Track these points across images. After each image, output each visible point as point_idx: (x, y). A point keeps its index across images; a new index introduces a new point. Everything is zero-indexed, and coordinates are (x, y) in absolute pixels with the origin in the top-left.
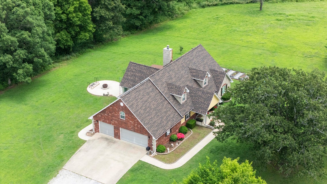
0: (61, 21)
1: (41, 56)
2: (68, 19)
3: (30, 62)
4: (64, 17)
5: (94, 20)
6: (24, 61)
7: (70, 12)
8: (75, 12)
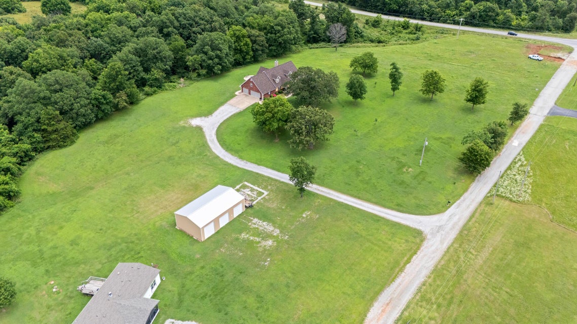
0: (237, 49)
1: (226, 63)
2: (241, 49)
3: (220, 65)
4: (238, 47)
5: (253, 50)
6: (218, 64)
7: (242, 46)
8: (244, 45)
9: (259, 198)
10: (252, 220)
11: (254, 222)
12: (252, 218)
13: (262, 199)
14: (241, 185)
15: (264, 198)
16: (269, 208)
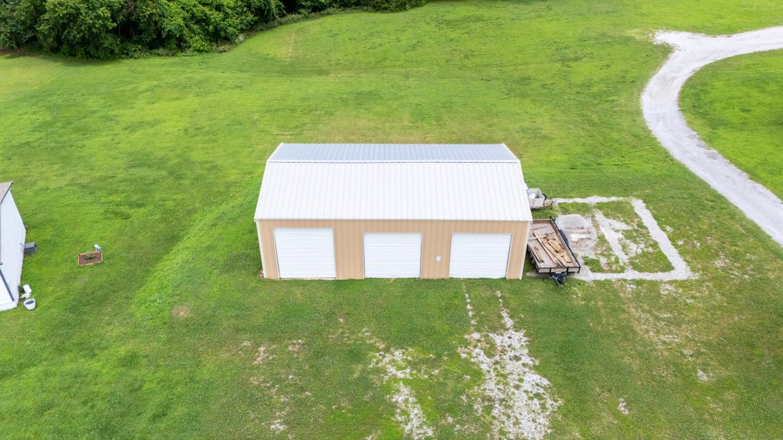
9: (631, 274)
10: (500, 328)
11: (498, 339)
12: (509, 322)
13: (639, 283)
14: (614, 199)
15: (654, 285)
16: (627, 332)
